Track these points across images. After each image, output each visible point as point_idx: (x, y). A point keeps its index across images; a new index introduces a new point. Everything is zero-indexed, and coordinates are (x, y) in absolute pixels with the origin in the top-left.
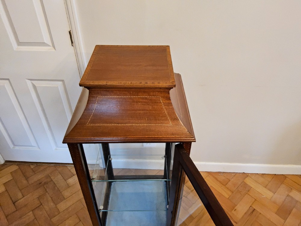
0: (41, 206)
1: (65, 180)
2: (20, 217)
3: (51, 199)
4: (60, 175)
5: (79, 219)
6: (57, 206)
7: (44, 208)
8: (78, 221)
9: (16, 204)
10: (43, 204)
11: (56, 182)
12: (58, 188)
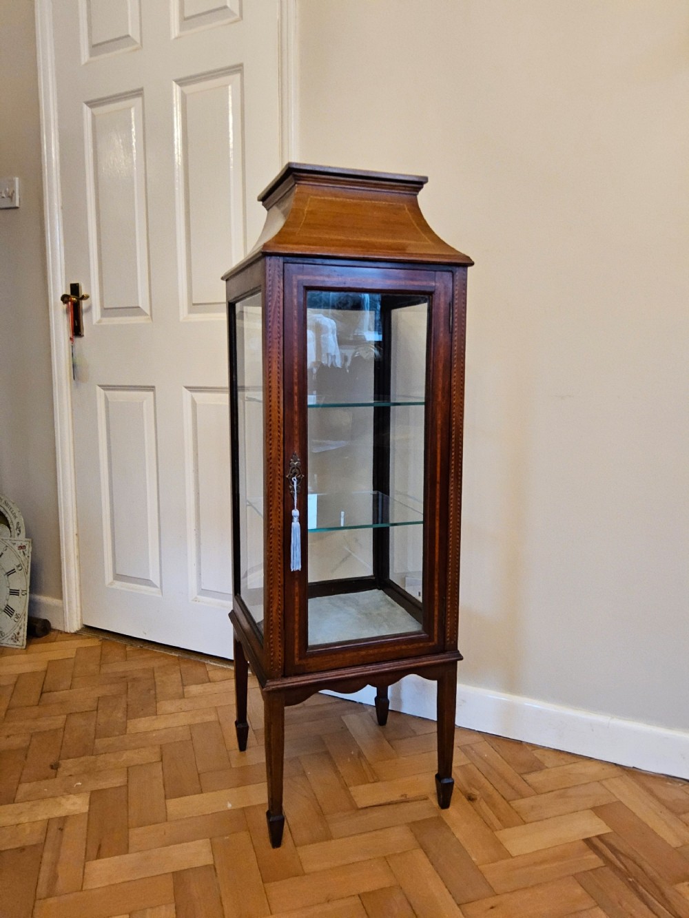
0: (95, 712)
1: (183, 685)
2: (36, 718)
3: (125, 706)
4: (179, 674)
5: (162, 756)
6: (128, 721)
7: (97, 717)
8: (156, 758)
9: (45, 695)
10: (99, 711)
11: (158, 683)
12: (155, 694)
